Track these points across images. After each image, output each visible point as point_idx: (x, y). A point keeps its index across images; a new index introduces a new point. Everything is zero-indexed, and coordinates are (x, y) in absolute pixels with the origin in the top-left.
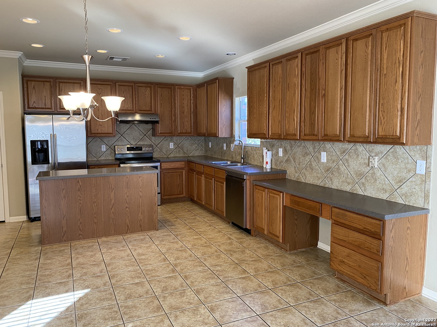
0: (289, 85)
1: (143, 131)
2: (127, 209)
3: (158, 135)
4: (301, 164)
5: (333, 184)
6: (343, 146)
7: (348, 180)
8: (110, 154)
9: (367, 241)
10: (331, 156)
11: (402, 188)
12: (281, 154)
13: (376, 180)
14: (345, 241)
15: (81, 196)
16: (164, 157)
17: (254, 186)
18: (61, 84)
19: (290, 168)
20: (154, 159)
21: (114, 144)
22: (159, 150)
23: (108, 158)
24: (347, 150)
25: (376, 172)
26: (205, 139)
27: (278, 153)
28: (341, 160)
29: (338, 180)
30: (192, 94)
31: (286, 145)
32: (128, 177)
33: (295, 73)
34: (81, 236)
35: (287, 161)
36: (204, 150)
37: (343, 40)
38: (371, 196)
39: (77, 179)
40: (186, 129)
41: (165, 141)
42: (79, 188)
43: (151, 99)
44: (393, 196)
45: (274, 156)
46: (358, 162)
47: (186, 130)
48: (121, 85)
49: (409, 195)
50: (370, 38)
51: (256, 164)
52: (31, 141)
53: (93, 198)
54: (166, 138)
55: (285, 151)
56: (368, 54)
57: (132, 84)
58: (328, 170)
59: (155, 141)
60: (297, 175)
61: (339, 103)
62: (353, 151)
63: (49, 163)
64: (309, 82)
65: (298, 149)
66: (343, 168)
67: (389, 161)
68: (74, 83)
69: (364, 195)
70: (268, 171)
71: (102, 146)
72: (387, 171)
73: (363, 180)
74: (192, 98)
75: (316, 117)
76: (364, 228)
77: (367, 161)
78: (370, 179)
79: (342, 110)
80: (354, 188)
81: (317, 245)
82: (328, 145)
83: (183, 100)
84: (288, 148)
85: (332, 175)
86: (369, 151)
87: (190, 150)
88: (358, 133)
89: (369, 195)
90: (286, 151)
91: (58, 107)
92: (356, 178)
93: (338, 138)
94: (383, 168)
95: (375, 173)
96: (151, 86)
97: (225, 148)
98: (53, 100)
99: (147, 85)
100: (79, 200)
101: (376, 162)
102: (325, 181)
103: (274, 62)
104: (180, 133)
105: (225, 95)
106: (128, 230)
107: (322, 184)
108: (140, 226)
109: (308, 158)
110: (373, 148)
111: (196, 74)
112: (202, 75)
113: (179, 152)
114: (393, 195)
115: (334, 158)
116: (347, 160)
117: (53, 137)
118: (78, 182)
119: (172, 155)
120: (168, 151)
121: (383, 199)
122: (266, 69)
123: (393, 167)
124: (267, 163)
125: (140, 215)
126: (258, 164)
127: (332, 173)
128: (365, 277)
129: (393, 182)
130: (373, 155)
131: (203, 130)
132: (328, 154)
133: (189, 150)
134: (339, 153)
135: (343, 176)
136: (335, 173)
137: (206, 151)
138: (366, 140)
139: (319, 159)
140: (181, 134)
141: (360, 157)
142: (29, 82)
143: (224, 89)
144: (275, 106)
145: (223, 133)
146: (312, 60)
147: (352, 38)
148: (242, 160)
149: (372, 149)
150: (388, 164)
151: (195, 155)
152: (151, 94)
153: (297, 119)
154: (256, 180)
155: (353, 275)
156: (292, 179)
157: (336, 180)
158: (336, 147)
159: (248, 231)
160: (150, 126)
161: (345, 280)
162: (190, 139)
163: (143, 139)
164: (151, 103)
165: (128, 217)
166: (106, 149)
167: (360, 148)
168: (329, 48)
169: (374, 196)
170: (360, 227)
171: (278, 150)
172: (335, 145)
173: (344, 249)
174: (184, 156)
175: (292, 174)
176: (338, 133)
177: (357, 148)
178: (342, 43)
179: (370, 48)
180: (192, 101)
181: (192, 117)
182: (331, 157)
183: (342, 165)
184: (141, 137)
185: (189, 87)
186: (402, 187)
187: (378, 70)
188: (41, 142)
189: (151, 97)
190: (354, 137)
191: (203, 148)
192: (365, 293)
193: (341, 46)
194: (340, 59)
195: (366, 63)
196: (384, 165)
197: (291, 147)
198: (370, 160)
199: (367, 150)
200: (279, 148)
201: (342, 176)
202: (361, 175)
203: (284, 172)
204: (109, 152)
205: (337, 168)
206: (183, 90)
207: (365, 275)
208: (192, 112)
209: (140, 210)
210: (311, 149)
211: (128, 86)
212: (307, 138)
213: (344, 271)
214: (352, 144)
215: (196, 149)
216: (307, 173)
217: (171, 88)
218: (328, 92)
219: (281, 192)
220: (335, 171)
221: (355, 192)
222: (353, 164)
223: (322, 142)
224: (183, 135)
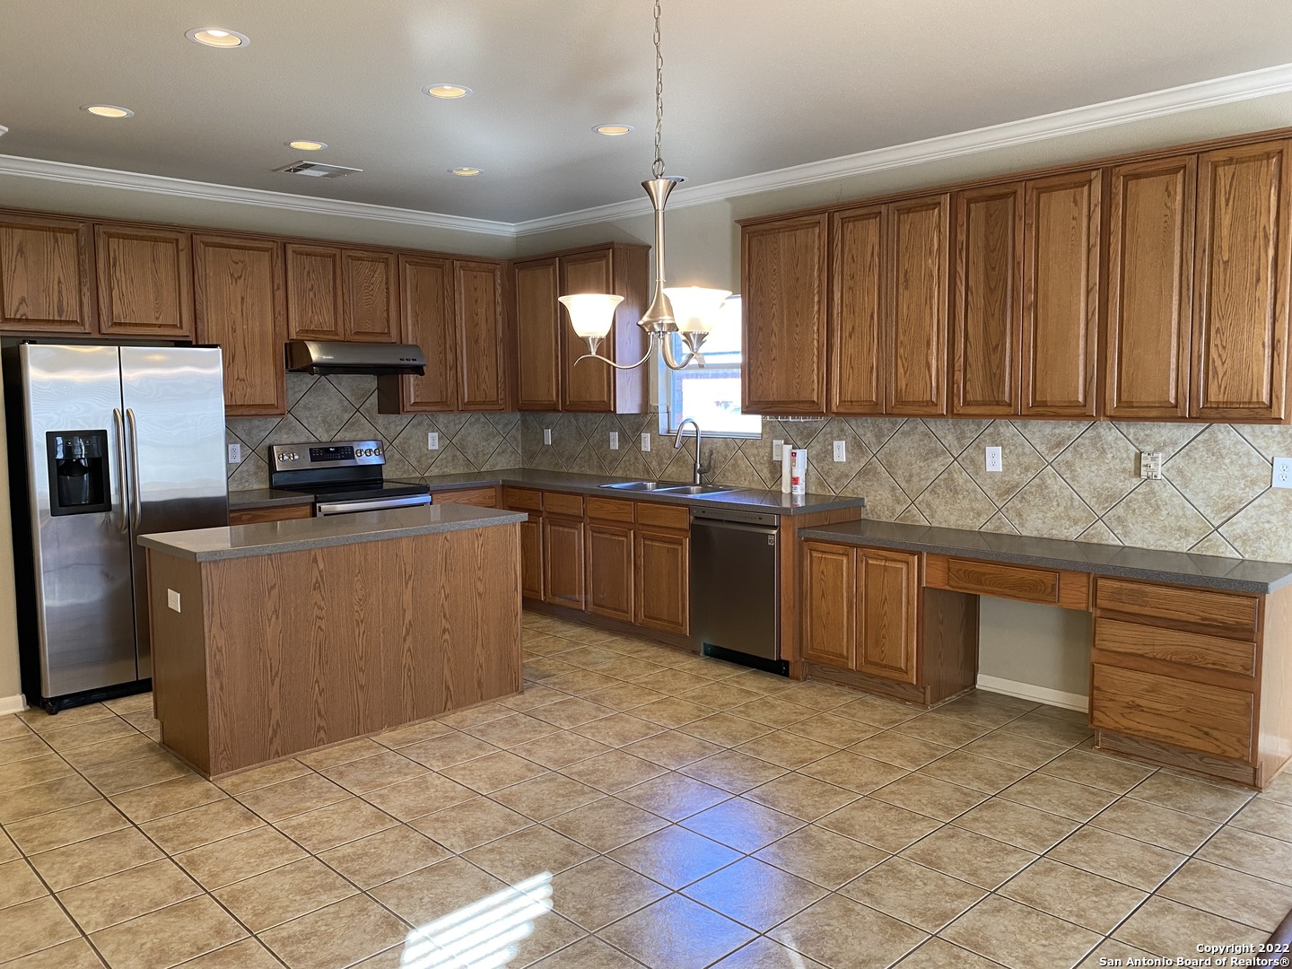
0: (910, 274)
1: (352, 399)
2: (447, 636)
3: (408, 408)
4: (915, 479)
5: (1026, 526)
6: (1057, 431)
7: (1072, 513)
8: (256, 473)
9: (1211, 647)
10: (1018, 456)
11: (1233, 524)
12: (840, 452)
13: (1158, 508)
14: (1142, 656)
15: (323, 604)
16: (413, 475)
17: (805, 543)
18: (113, 243)
19: (876, 491)
21: (267, 442)
22: (397, 456)
23: (247, 486)
24: (1069, 439)
25: (1157, 488)
27: (829, 453)
28: (1050, 464)
29: (1040, 515)
30: (499, 288)
31: (861, 431)
33: (932, 244)
34: (322, 734)
35: (863, 473)
36: (520, 452)
37: (1094, 174)
38: (1145, 547)
39: (313, 553)
40: (484, 390)
41: (414, 426)
42: (317, 582)
43: (388, 298)
44: (1207, 544)
45: (814, 462)
46: (1104, 468)
47: (486, 394)
48: (301, 254)
49: (1253, 536)
50: (1180, 175)
51: (746, 484)
52: (47, 434)
53: (356, 608)
54: (419, 418)
55: (857, 447)
56: (1173, 212)
57: (330, 251)
58: (1008, 492)
59: (386, 428)
60: (899, 509)
62: (1087, 441)
63: (108, 508)
64: (981, 269)
65: (905, 443)
66: (1055, 485)
67: (1195, 462)
68: (155, 240)
69: (1124, 547)
70: (800, 503)
71: (231, 447)
72: (1191, 487)
73: (1120, 510)
74: (499, 299)
76: (1203, 619)
77: (1130, 465)
78: (1140, 508)
79: (1093, 342)
80: (1092, 532)
81: (975, 682)
82: (1008, 430)
83: (476, 302)
84: (869, 437)
85: (1021, 502)
86: (1137, 440)
87: (484, 455)
88: (1144, 397)
89: (1139, 545)
90: (860, 447)
91: (104, 317)
92: (1097, 506)
93: (1082, 411)
94: (1179, 479)
95: (1154, 493)
96: (387, 259)
97: (615, 445)
98: (88, 294)
99: (373, 255)
100: (317, 617)
101: (1157, 465)
102: (999, 519)
103: (848, 214)
104: (469, 403)
105: (629, 293)
106: (449, 700)
107: (989, 528)
108: (480, 683)
109: (938, 465)
110: (1148, 432)
112: (513, 230)
113: (453, 460)
114: (1210, 540)
115: (1026, 460)
116: (1069, 465)
117: (123, 419)
118: (315, 561)
119: (434, 471)
120: (424, 459)
121: (1180, 550)
122: (817, 230)
123: (1209, 476)
124: (795, 481)
125: (478, 649)
126: (754, 486)
127: (1023, 498)
128: (1206, 733)
129: (1208, 512)
130: (1148, 448)
132: (1007, 451)
133: (480, 455)
134: (1042, 449)
135: (1058, 505)
136: (1031, 498)
137: (530, 455)
138: (1170, 414)
139: (977, 466)
140: (468, 407)
141: (1110, 456)
143: (626, 278)
145: (627, 402)
146: (991, 216)
147: (1123, 170)
148: (698, 475)
149: (1146, 435)
150: (1193, 470)
151: (497, 469)
152: (387, 283)
153: (936, 360)
154: (805, 528)
155: (1170, 733)
156: (884, 519)
157: (1034, 516)
158: (1034, 433)
159: (779, 668)
160: (370, 382)
162: (483, 419)
163: (353, 424)
164: (388, 310)
165: (449, 660)
166: (242, 457)
167: (1109, 433)
168: (1050, 189)
169: (1152, 548)
171: (832, 445)
172: (1029, 427)
173: (1140, 676)
174: (466, 471)
175: (880, 502)
176: (1081, 399)
177: (1098, 434)
178: (1091, 181)
179: (1179, 198)
180: (499, 309)
181: (500, 352)
182: (1018, 458)
183: (1055, 477)
184: (346, 417)
185: (491, 267)
186: (1234, 520)
187: (1204, 251)
189: (388, 293)
191: (518, 446)
193: (1086, 188)
194: (1085, 221)
195: (1168, 231)
196: (1180, 472)
197: (879, 435)
198: (1143, 462)
199: (1130, 437)
200: (833, 439)
201: (1055, 503)
202: (1113, 499)
203: (858, 503)
204: (250, 467)
205: (1039, 486)
206: (475, 273)
207: (1206, 729)
208: (499, 341)
209: (479, 634)
210: (950, 440)
211: (322, 255)
212: (977, 412)
213: (1141, 727)
214: (1083, 426)
215: (499, 450)
216: (935, 502)
217: (441, 267)
218: (1046, 296)
220: (1031, 492)
221: (1095, 541)
222: (1087, 472)
223: (986, 422)
224: (478, 407)
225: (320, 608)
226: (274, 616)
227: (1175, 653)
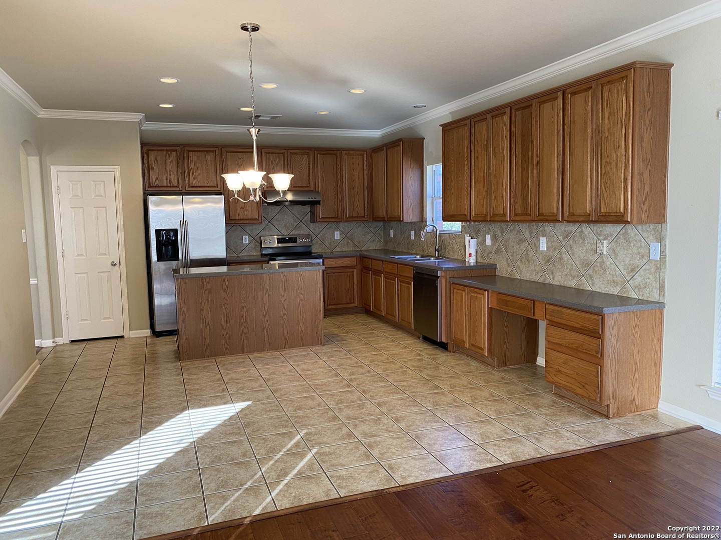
0: (496, 149)
1: (298, 216)
2: (285, 317)
3: (318, 220)
4: (515, 254)
5: (555, 279)
6: (566, 229)
7: (572, 273)
8: (255, 248)
9: (585, 341)
10: (552, 242)
11: (635, 279)
12: (489, 242)
13: (605, 271)
14: (561, 345)
15: (227, 298)
16: (327, 251)
17: (452, 285)
18: (190, 154)
19: (501, 261)
20: (313, 255)
21: (260, 235)
22: (319, 242)
23: (251, 254)
24: (571, 233)
25: (605, 260)
26: (384, 226)
27: (484, 241)
28: (564, 246)
29: (560, 273)
30: (365, 162)
31: (496, 230)
32: (286, 275)
33: (504, 134)
34: (227, 351)
35: (498, 251)
36: (382, 241)
37: (559, 93)
38: (600, 291)
39: (223, 278)
40: (357, 211)
41: (327, 228)
42: (225, 289)
43: (309, 171)
44: (625, 290)
45: (479, 245)
46: (585, 248)
47: (358, 213)
48: (269, 153)
49: (642, 286)
50: (590, 92)
51: (456, 257)
52: (156, 230)
53: (243, 301)
54: (330, 225)
55: (494, 238)
56: (587, 111)
57: (282, 151)
58: (548, 261)
59: (314, 230)
60: (509, 269)
61: (556, 173)
62: (578, 234)
63: (178, 259)
64: (520, 145)
65: (512, 234)
66: (566, 257)
67: (620, 245)
68: (207, 151)
69: (592, 291)
70: (472, 264)
71: (244, 237)
72: (618, 259)
73: (591, 271)
74: (365, 167)
75: (530, 192)
76: (582, 326)
77: (594, 247)
78: (598, 270)
79: (560, 182)
80: (580, 283)
81: (536, 361)
82: (548, 228)
83: (353, 170)
84: (498, 233)
85: (553, 267)
86: (597, 233)
87: (363, 242)
88: (578, 211)
89: (598, 290)
90: (495, 237)
91: (187, 184)
92: (582, 269)
93: (555, 218)
94: (613, 254)
95: (604, 262)
96: (309, 153)
97: (412, 237)
98: (180, 175)
99: (302, 151)
100: (225, 303)
101: (605, 248)
102: (545, 275)
103: (476, 119)
104: (349, 217)
105: (412, 162)
106: (287, 344)
107: (541, 280)
108: (302, 339)
109: (523, 247)
110: (601, 229)
111: (372, 133)
112: (380, 133)
113: (347, 244)
114: (625, 288)
115: (554, 244)
116: (571, 247)
117: (184, 224)
118: (224, 281)
119: (338, 249)
120: (332, 243)
121: (614, 294)
122: (466, 128)
123: (625, 253)
124: (470, 255)
125: (301, 324)
126: (459, 258)
127: (554, 264)
128: (583, 386)
129: (625, 273)
130: (601, 238)
131: (382, 213)
132: (548, 240)
133: (361, 242)
134: (561, 238)
136: (557, 264)
137: (386, 242)
138: (587, 220)
139: (537, 247)
140: (350, 219)
141: (586, 242)
142: (150, 152)
143: (410, 155)
144: (479, 177)
145: (409, 215)
146: (524, 117)
147: (570, 90)
148: (437, 252)
149: (601, 231)
150: (619, 249)
151: (370, 249)
152: (309, 164)
153: (506, 194)
154: (454, 277)
155: (570, 385)
156: (504, 275)
157: (558, 274)
158: (557, 230)
159: (443, 346)
160: (307, 208)
161: (564, 395)
162: (363, 225)
163: (299, 227)
164: (309, 176)
165: (286, 327)
166: (249, 241)
167: (587, 229)
168: (544, 102)
169: (603, 292)
170: (578, 326)
171: (485, 236)
172: (556, 227)
173: (560, 355)
174: (354, 249)
175: (503, 268)
176: (555, 212)
177: (582, 230)
178: (558, 97)
179: (590, 104)
180: (365, 172)
181: (366, 193)
182: (552, 244)
183: (566, 254)
184: (295, 224)
185: (362, 153)
186: (635, 277)
187: (599, 132)
188: (168, 231)
189: (309, 168)
190: (574, 215)
191: (381, 238)
192: (585, 408)
193: (557, 101)
194: (556, 117)
195: (586, 123)
196: (614, 250)
197: (502, 232)
198: (598, 245)
199: (594, 232)
200: (486, 234)
201: (566, 267)
202: (587, 265)
203: (493, 267)
204: (252, 245)
205: (560, 258)
206: (353, 156)
207: (583, 384)
208: (365, 187)
209: (302, 318)
210: (527, 234)
211: (278, 153)
212: (518, 219)
213: (561, 381)
214: (577, 226)
215: (372, 240)
216: (522, 266)
217: (335, 155)
218: (543, 159)
219: (485, 290)
220: (557, 261)
221: (581, 288)
222: (578, 251)
223: (540, 224)
224: (354, 219)
225: (226, 300)
226: (207, 302)
227: (572, 344)
